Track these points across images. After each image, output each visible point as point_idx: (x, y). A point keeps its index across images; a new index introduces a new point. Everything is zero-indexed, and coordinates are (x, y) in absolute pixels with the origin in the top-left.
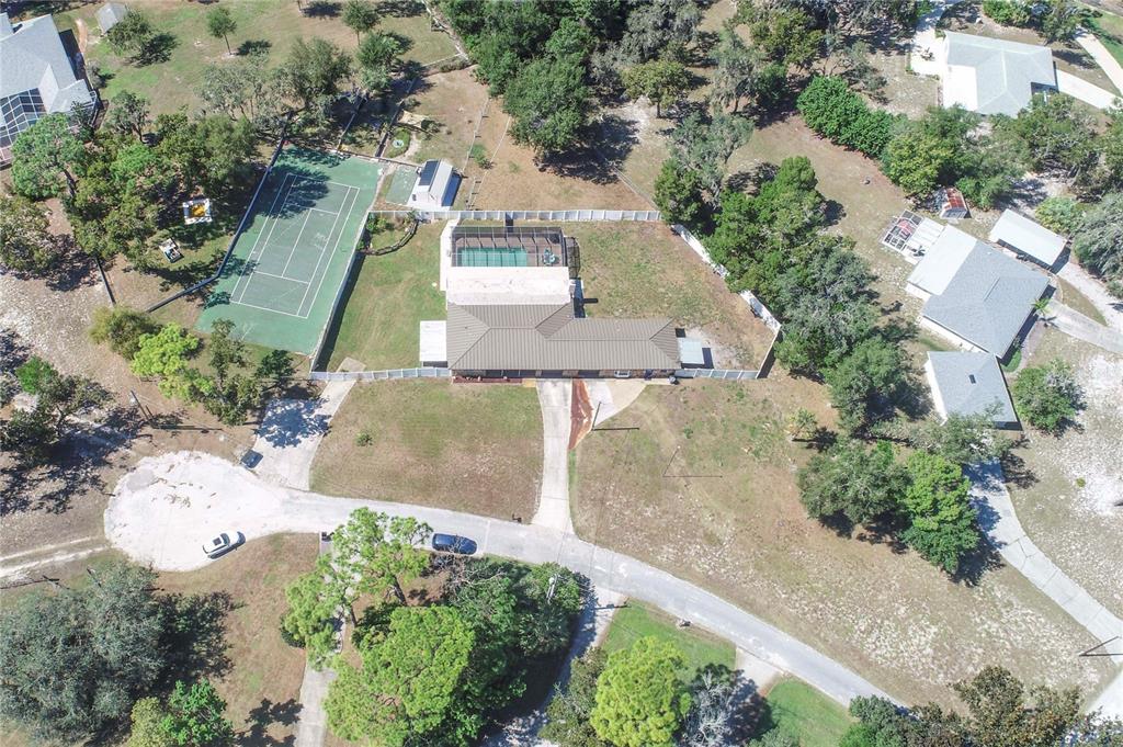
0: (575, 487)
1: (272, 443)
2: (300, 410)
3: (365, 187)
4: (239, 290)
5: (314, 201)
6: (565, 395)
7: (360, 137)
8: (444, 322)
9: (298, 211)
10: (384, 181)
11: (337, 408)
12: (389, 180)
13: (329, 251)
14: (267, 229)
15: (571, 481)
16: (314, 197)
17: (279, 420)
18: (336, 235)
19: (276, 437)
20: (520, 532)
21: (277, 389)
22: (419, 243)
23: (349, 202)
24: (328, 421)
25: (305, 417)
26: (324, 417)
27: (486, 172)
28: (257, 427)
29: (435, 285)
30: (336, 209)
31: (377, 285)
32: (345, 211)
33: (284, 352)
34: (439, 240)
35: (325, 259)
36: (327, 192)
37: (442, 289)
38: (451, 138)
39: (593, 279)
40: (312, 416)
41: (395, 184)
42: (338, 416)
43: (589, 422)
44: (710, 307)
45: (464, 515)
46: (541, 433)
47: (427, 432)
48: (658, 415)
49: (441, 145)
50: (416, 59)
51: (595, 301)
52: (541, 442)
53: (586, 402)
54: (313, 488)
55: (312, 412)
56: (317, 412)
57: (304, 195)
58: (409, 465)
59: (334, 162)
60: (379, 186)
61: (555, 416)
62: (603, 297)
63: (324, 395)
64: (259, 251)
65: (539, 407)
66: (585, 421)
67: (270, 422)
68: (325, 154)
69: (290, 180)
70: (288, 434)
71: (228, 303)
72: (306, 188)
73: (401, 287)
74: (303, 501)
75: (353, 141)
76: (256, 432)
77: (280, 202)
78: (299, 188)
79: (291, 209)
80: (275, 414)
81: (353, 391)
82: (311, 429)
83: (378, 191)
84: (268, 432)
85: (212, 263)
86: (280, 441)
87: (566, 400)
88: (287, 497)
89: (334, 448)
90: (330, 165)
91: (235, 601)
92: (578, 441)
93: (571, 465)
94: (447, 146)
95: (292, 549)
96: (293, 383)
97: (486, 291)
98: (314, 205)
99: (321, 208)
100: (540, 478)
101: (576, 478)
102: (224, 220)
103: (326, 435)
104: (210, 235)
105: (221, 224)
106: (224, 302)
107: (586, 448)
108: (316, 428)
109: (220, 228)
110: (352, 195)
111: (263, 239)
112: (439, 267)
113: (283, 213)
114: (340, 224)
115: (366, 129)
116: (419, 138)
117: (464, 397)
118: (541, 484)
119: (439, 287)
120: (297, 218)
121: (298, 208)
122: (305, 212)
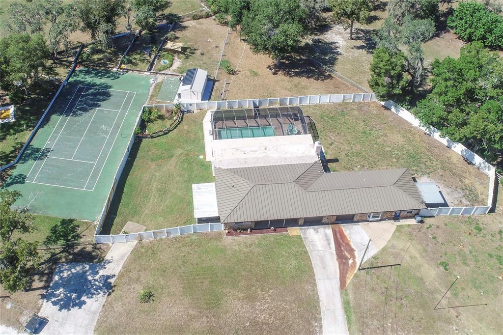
0: (354, 327)
1: (58, 307)
2: (87, 271)
3: (140, 91)
4: (34, 172)
5: (100, 103)
6: (328, 240)
7: (135, 59)
8: (213, 184)
9: (85, 110)
10: (155, 87)
11: (120, 268)
12: (159, 86)
13: (112, 137)
14: (61, 125)
15: (349, 321)
16: (100, 100)
17: (65, 283)
19: (61, 300)
21: (63, 255)
22: (186, 127)
23: (128, 103)
24: (112, 281)
25: (90, 278)
26: (108, 277)
27: (233, 77)
28: (44, 292)
29: (201, 157)
30: (118, 107)
31: (152, 160)
32: (125, 108)
33: (71, 221)
34: (202, 124)
35: (109, 144)
36: (110, 96)
37: (208, 160)
38: (204, 57)
39: (331, 145)
40: (97, 277)
41: (163, 88)
42: (121, 275)
43: (354, 263)
44: (431, 160)
46: (312, 276)
47: (206, 282)
48: (414, 252)
49: (196, 62)
50: (174, 12)
51: (336, 160)
52: (314, 285)
53: (348, 244)
55: (97, 273)
56: (102, 272)
57: (91, 99)
58: (192, 318)
59: (115, 76)
60: (151, 91)
61: (322, 259)
62: (342, 157)
63: (108, 257)
64: (53, 141)
65: (306, 252)
66: (351, 262)
67: (57, 286)
68: (108, 72)
69: (81, 90)
70: (74, 296)
71: (23, 182)
72: (93, 94)
73: (173, 161)
75: (130, 62)
76: (43, 296)
77: (72, 106)
78: (88, 95)
79: (80, 109)
80: (61, 278)
81: (135, 251)
82: (96, 289)
83: (150, 94)
84: (55, 296)
85: (12, 152)
86: (66, 304)
87: (329, 244)
89: (118, 307)
90: (112, 78)
92: (348, 281)
93: (346, 304)
94: (202, 62)
96: (79, 248)
97: (246, 156)
98: (99, 106)
99: (105, 107)
100: (319, 320)
101: (353, 317)
102: (25, 120)
103: (110, 294)
104: (12, 131)
105: (22, 122)
106: (20, 182)
107: (357, 286)
108: (101, 288)
109: (21, 125)
110: (130, 98)
112: (204, 144)
113: (74, 113)
114: (121, 118)
115: (139, 54)
116: (180, 58)
117: (237, 248)
118: (321, 327)
119: (205, 158)
120: (86, 115)
121: (86, 109)
122: (92, 111)
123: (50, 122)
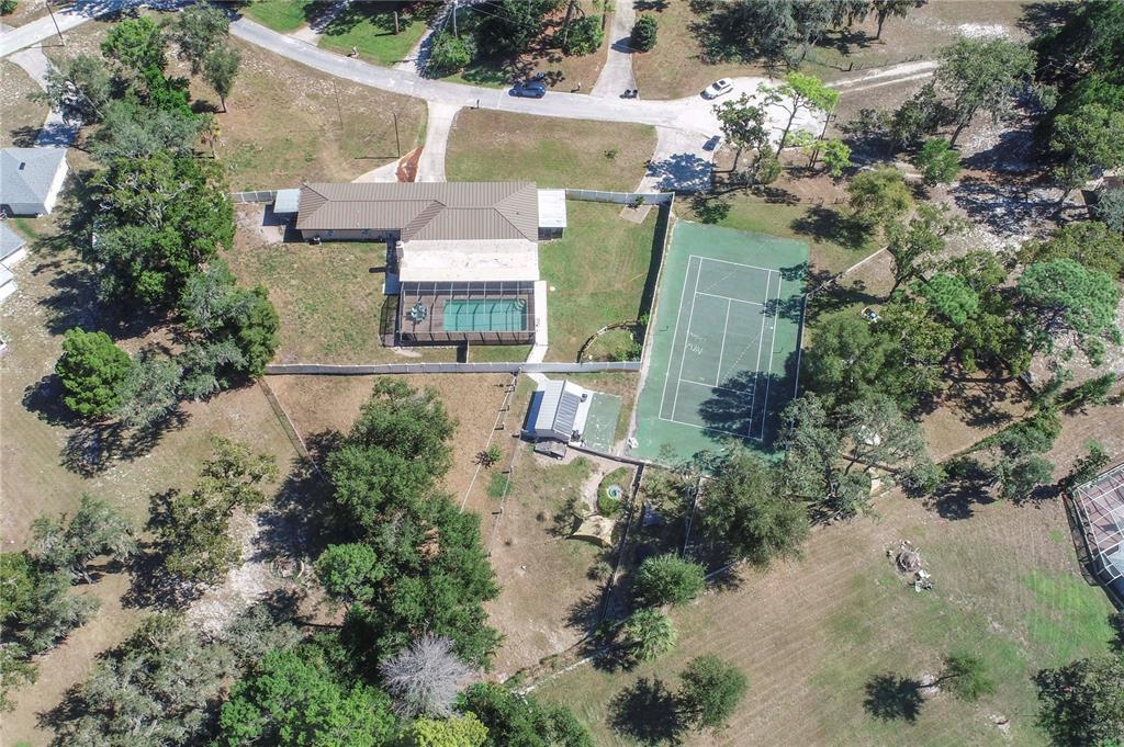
1: (697, 157)
2: (677, 181)
3: (652, 421)
5: (715, 397)
7: (671, 499)
8: (541, 226)
9: (734, 383)
10: (627, 430)
12: (621, 432)
14: (765, 357)
16: (717, 402)
17: (694, 175)
18: (678, 352)
19: (695, 162)
20: (471, 102)
21: (704, 197)
22: (573, 340)
23: (670, 397)
24: (648, 172)
25: (671, 176)
26: (652, 175)
28: (714, 169)
29: (553, 289)
30: (685, 389)
31: (619, 292)
32: (672, 386)
33: (706, 222)
34: (550, 343)
35: (684, 321)
36: (701, 411)
37: (544, 282)
38: (536, 509)
40: (664, 176)
41: (612, 424)
42: (641, 176)
43: (401, 164)
45: (519, 111)
46: (447, 156)
49: (552, 491)
51: (372, 270)
52: (447, 151)
53: (401, 179)
54: (652, 127)
55: (665, 180)
56: (660, 180)
57: (730, 406)
60: (633, 422)
61: (433, 168)
62: (362, 275)
64: (767, 330)
65: (447, 174)
66: (405, 164)
67: (703, 172)
69: (756, 430)
70: (684, 163)
71: (781, 269)
72: (731, 417)
73: (591, 288)
74: (657, 119)
75: (681, 491)
76: (714, 165)
77: (760, 393)
78: (741, 416)
79: (742, 387)
80: (701, 179)
83: (634, 414)
84: (702, 165)
85: (817, 314)
86: (690, 158)
88: (673, 122)
91: (698, 61)
92: (414, 151)
93: (423, 135)
94: (542, 491)
95: (660, 91)
96: (689, 200)
98: (714, 391)
99: (704, 390)
100: (452, 130)
103: (648, 162)
106: (787, 270)
110: (667, 406)
111: (767, 344)
112: (549, 309)
113: (751, 380)
114: (675, 367)
115: (666, 513)
118: (452, 126)
119: (548, 287)
120: (731, 373)
121: (734, 387)
122: (723, 382)
123: (783, 364)
